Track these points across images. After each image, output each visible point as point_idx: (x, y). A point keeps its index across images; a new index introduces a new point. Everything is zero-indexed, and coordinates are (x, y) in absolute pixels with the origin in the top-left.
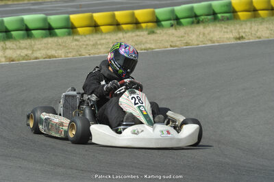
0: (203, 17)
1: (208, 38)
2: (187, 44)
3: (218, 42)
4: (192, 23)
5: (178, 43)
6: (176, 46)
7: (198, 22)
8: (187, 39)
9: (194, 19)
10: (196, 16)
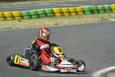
0: (41, 15)
1: (43, 24)
2: (35, 26)
3: (47, 26)
4: (37, 17)
5: (31, 26)
6: (30, 27)
7: (39, 17)
8: (35, 24)
9: (37, 16)
10: (38, 15)
